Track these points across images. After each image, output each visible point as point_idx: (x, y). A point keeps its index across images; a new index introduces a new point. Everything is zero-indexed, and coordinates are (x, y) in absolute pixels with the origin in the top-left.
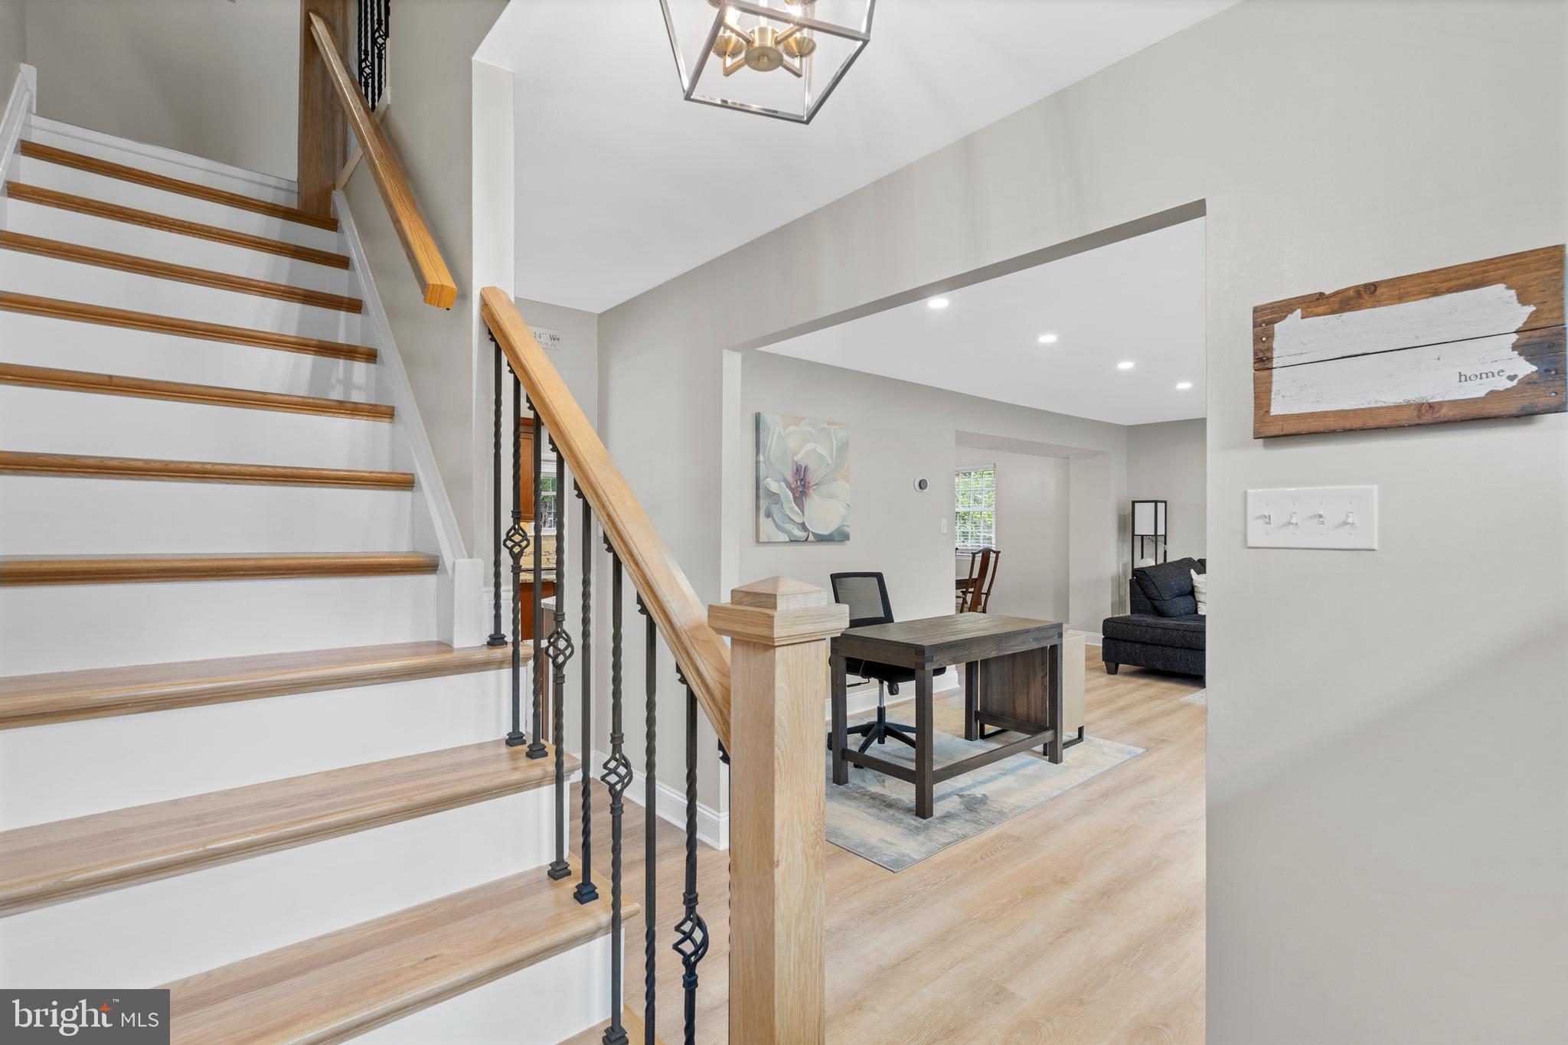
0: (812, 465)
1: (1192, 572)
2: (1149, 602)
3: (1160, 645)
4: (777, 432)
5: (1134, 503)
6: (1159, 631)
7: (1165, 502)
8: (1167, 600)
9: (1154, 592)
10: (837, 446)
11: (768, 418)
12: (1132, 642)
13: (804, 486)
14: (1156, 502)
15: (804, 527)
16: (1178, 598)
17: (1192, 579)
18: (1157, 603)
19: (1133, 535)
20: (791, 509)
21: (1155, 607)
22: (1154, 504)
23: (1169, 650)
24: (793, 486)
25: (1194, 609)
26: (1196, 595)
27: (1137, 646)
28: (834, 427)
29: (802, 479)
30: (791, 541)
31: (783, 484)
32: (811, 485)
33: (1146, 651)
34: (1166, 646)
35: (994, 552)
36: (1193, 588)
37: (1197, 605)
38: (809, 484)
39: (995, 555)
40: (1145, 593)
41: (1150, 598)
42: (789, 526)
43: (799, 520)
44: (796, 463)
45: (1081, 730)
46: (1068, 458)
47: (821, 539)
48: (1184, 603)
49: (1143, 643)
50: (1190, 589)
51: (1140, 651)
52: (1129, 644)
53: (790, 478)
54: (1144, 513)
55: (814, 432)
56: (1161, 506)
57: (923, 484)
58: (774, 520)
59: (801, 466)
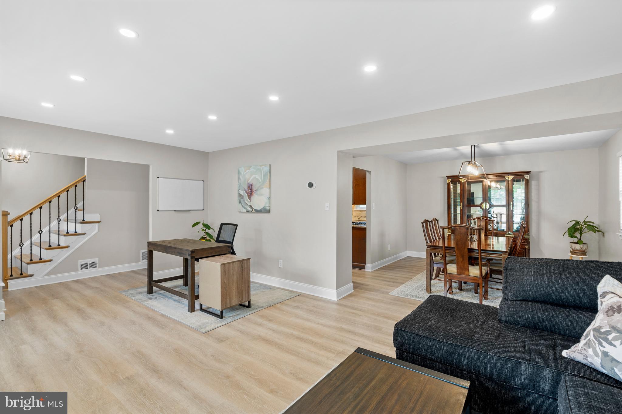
0: (254, 183)
4: (243, 173)
10: (263, 174)
11: (240, 170)
13: (251, 191)
15: (251, 207)
20: (247, 200)
24: (248, 192)
28: (262, 167)
29: (251, 189)
30: (247, 212)
31: (244, 191)
32: (254, 191)
42: (246, 207)
43: (249, 204)
47: (258, 211)
53: (246, 189)
55: (255, 170)
57: (311, 185)
58: (241, 204)
59: (250, 184)
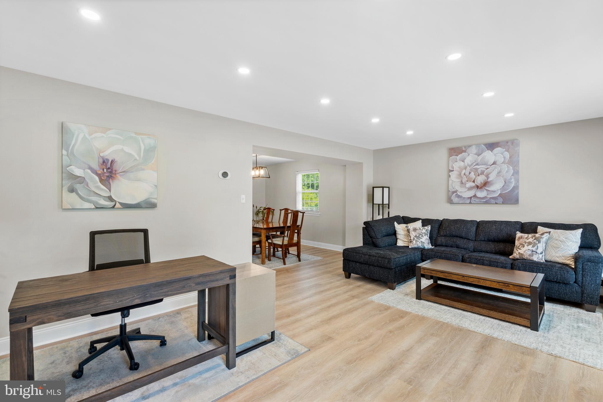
0: (118, 158)
1: (395, 223)
2: (371, 239)
3: (367, 264)
4: (81, 136)
5: (373, 188)
6: (367, 256)
7: (389, 188)
8: (379, 238)
9: (373, 234)
10: (145, 149)
11: (72, 126)
12: (355, 262)
13: (111, 172)
14: (383, 187)
15: (110, 199)
16: (385, 237)
17: (395, 227)
18: (374, 240)
19: (373, 204)
20: (98, 187)
21: (373, 242)
22: (382, 188)
23: (371, 267)
24: (99, 172)
25: (395, 242)
26: (397, 235)
27: (358, 264)
28: (142, 136)
29: (109, 168)
30: (97, 208)
31: (89, 171)
32: (118, 172)
33: (362, 267)
34: (370, 265)
35: (301, 212)
36: (395, 231)
37: (397, 240)
38: (116, 171)
39: (302, 214)
40: (369, 235)
41: (371, 237)
42: (94, 198)
43: (107, 195)
44: (103, 158)
45: (273, 333)
46: (345, 166)
47: (126, 206)
48: (388, 240)
49: (360, 263)
50: (393, 232)
51: (359, 267)
52: (354, 263)
53: (96, 167)
54: (378, 193)
55: (121, 138)
56: (386, 190)
57: (225, 175)
58: (78, 194)
59: (108, 160)
